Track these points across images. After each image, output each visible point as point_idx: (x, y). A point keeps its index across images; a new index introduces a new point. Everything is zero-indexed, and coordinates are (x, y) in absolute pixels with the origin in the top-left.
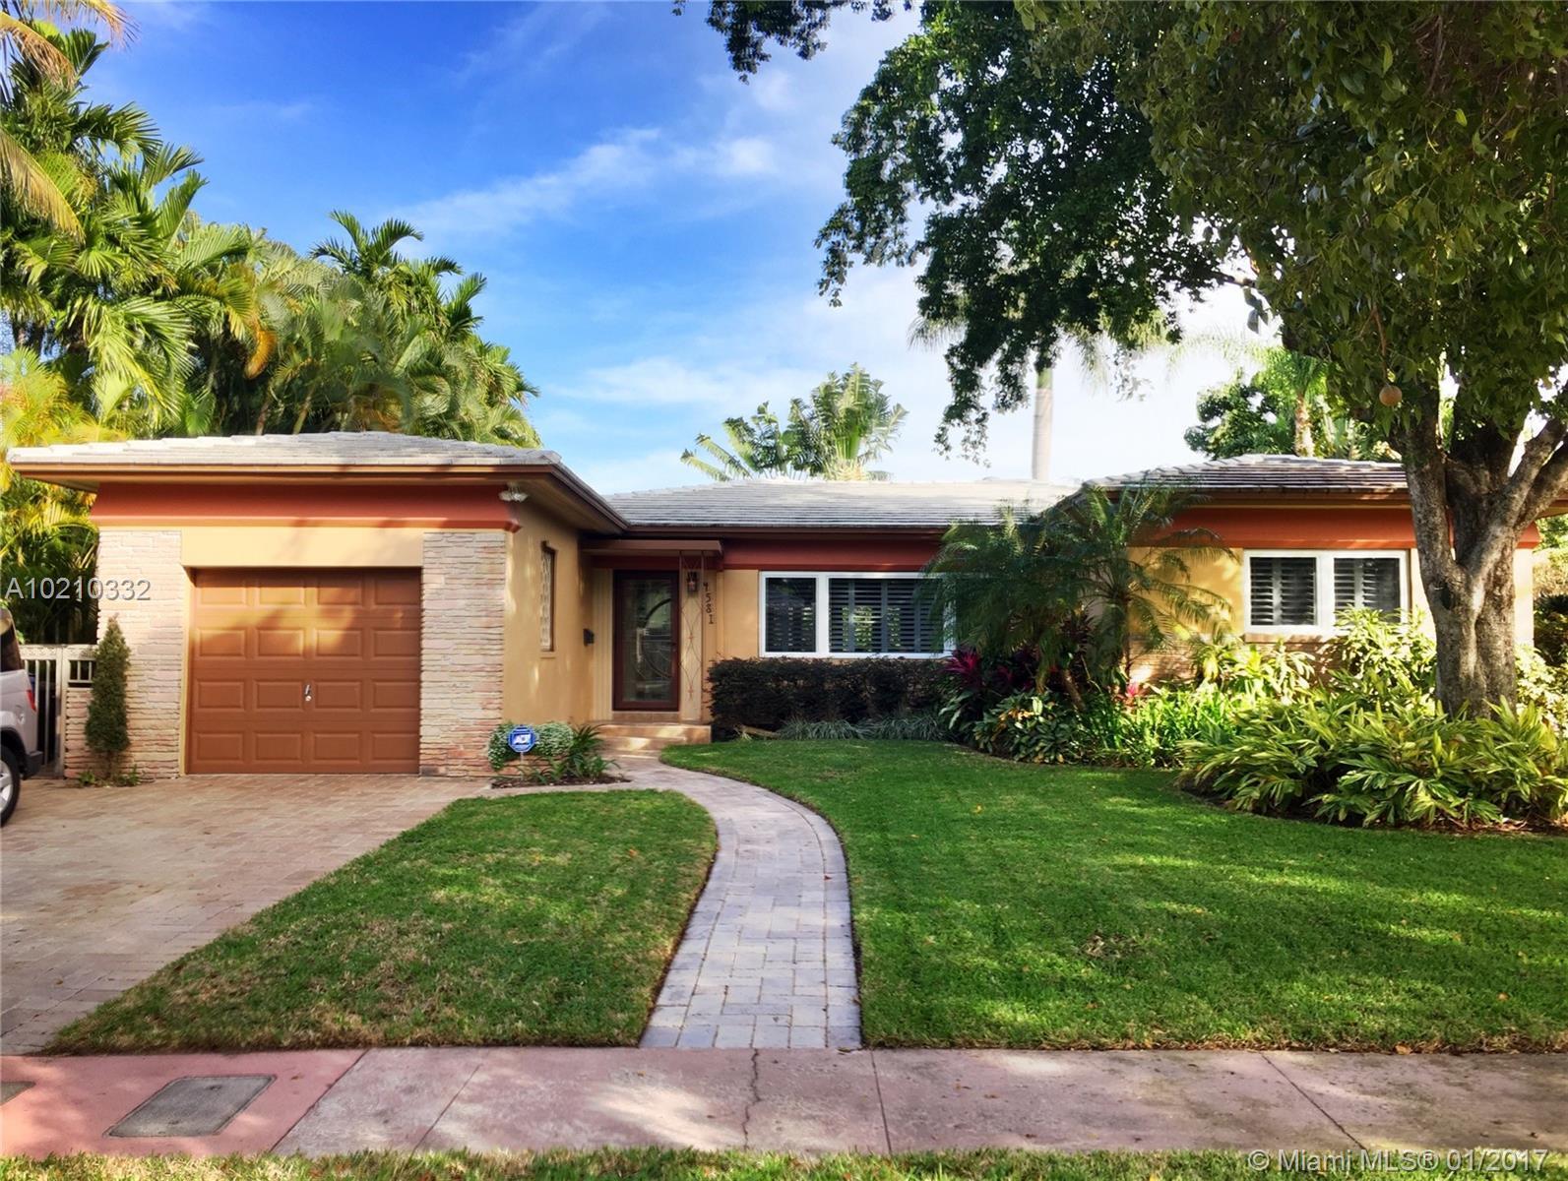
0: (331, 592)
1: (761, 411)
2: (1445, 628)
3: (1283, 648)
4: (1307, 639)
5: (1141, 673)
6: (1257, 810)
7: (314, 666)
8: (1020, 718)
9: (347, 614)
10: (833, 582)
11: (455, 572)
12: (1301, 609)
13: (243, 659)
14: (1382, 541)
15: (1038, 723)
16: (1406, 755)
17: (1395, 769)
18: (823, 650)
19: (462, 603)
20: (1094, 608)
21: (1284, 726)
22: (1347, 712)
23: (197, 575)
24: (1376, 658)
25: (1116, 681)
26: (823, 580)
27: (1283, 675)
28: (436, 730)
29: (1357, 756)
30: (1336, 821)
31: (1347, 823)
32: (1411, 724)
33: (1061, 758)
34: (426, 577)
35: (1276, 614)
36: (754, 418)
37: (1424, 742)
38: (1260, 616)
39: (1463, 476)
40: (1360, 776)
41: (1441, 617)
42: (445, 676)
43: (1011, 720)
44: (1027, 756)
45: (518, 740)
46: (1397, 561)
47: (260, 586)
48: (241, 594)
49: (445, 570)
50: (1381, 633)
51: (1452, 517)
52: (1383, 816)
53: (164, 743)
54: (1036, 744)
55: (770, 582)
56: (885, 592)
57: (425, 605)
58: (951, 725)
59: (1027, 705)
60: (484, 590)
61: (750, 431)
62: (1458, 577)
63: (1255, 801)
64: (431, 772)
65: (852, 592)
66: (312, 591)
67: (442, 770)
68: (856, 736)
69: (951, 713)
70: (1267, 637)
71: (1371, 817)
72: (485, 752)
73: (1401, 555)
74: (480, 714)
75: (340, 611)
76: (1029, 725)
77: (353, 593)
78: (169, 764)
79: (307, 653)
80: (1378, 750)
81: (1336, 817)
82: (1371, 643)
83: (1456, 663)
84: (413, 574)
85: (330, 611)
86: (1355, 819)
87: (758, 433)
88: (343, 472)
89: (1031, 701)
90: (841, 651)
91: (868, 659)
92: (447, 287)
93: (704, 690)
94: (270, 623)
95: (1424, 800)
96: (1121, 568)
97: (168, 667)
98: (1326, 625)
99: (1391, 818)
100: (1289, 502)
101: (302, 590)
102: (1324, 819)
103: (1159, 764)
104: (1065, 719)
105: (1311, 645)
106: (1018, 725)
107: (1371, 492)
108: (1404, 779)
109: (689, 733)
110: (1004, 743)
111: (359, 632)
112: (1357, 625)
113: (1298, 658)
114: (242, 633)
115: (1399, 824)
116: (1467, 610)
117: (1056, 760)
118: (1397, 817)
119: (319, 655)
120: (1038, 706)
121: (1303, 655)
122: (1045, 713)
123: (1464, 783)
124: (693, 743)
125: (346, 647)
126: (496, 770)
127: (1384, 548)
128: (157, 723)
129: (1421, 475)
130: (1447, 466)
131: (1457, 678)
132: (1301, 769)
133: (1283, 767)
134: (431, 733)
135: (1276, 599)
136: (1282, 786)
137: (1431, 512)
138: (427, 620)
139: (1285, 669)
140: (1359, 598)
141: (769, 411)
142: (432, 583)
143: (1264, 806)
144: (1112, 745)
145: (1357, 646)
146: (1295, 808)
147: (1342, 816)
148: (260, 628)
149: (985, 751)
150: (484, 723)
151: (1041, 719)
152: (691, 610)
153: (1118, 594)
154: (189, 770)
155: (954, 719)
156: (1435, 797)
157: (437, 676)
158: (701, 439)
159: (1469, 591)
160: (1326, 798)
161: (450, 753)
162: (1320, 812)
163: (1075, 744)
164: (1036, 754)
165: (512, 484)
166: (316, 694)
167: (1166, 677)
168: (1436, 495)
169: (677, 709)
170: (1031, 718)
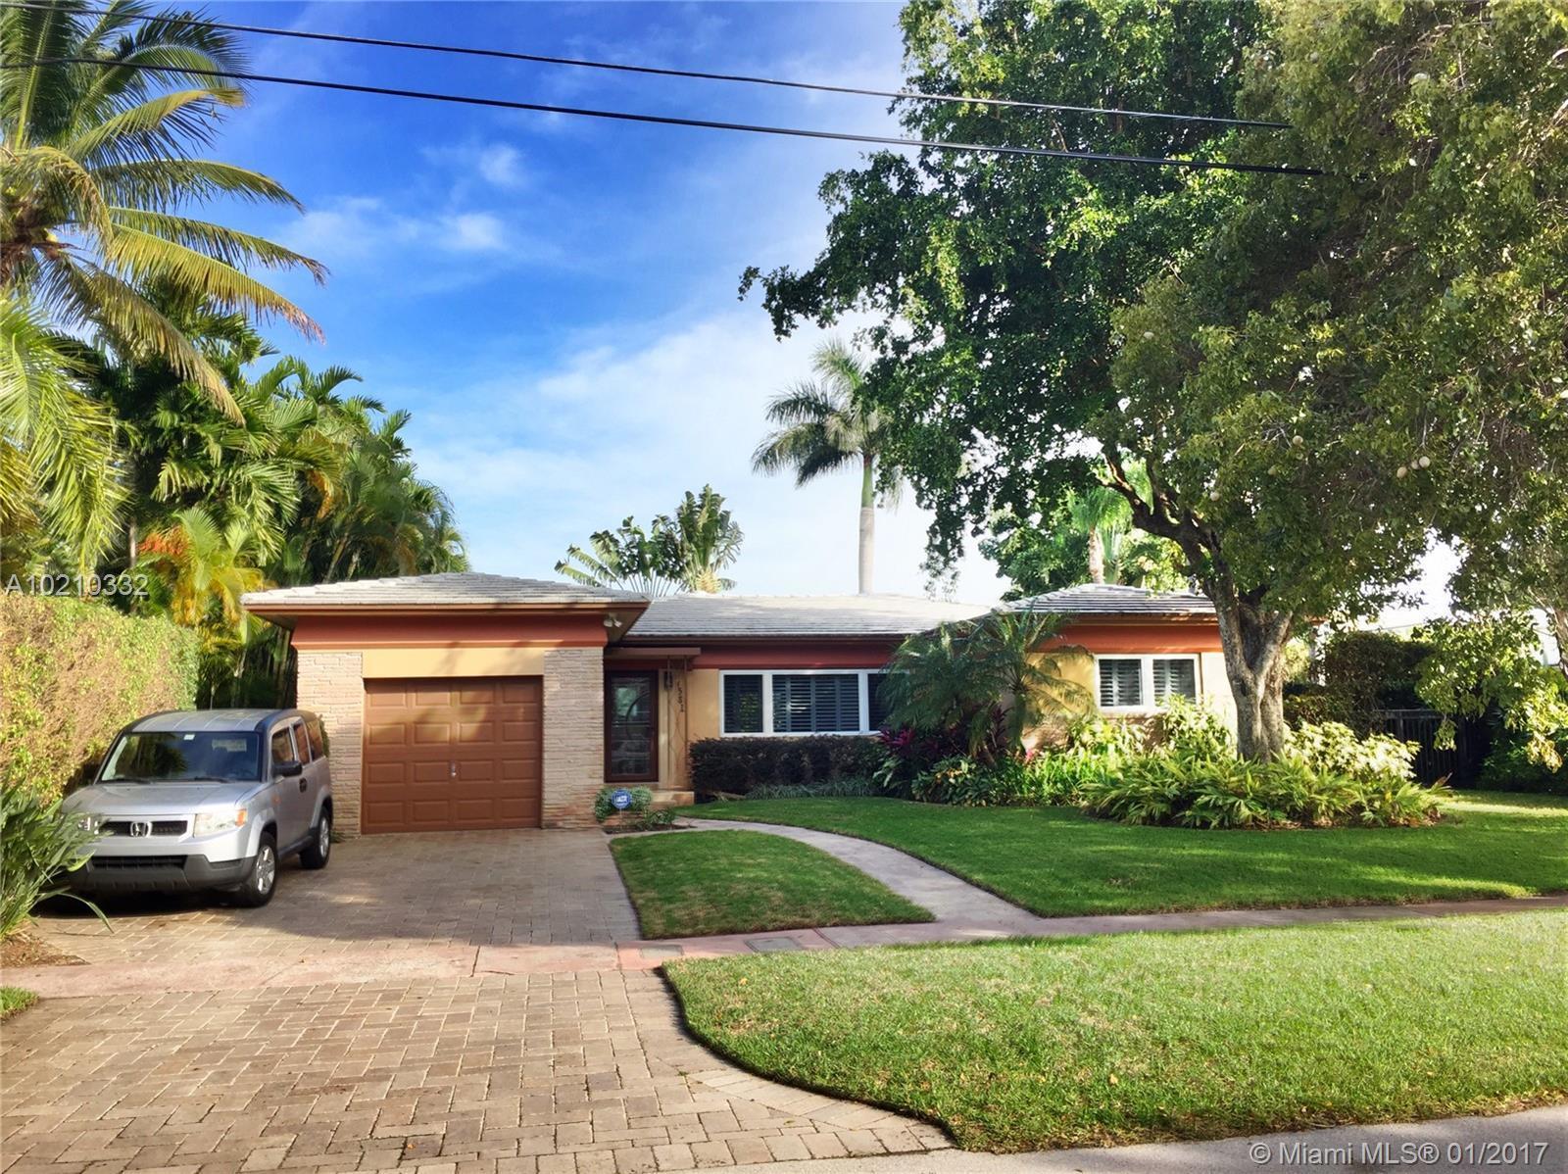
0: (468, 695)
1: (626, 523)
2: (1242, 708)
3: (1125, 722)
4: (1137, 716)
5: (1030, 741)
6: (1144, 824)
7: (455, 751)
8: (952, 774)
9: (481, 713)
10: (776, 678)
11: (567, 679)
12: (1132, 696)
13: (403, 746)
14: (1183, 647)
15: (966, 779)
16: (1230, 786)
17: (1225, 794)
18: (768, 731)
19: (573, 701)
20: (1004, 699)
21: (1152, 771)
22: (1190, 762)
23: (372, 685)
24: (1185, 728)
25: (1019, 747)
26: (767, 676)
27: (1127, 741)
28: (556, 795)
29: (1203, 787)
30: (1195, 827)
31: (1201, 827)
32: (1232, 767)
33: (984, 802)
34: (546, 684)
35: (1116, 699)
36: (619, 531)
37: (1242, 777)
38: (1106, 700)
39: (1249, 613)
40: (1207, 799)
41: (1240, 700)
42: (562, 755)
43: (947, 777)
44: (959, 803)
45: (619, 800)
46: (1192, 661)
47: (416, 691)
48: (401, 697)
49: (560, 678)
50: (1187, 710)
51: (1244, 638)
52: (1221, 823)
53: (348, 811)
54: (966, 793)
55: (727, 677)
56: (813, 685)
57: (546, 703)
58: (885, 784)
59: (957, 766)
60: (590, 691)
61: (616, 542)
62: (1249, 676)
63: (1143, 818)
64: (552, 826)
65: (788, 686)
66: (457, 694)
67: (560, 824)
68: (809, 795)
69: (884, 776)
70: (1111, 714)
71: (1214, 823)
72: (592, 809)
73: (1195, 657)
74: (589, 782)
75: (476, 709)
76: (960, 780)
77: (487, 695)
78: (351, 827)
79: (452, 741)
80: (1214, 783)
81: (1195, 823)
82: (1181, 717)
83: (1250, 730)
84: (537, 681)
85: (468, 711)
86: (1205, 824)
87: (622, 544)
88: (497, 608)
89: (960, 764)
90: (785, 731)
91: (812, 736)
92: (376, 423)
93: (687, 764)
94: (422, 720)
95: (1245, 812)
96: (1020, 667)
97: (351, 753)
98: (1148, 706)
99: (1226, 823)
100: (1128, 622)
101: (448, 694)
102: (1187, 826)
103: (1054, 803)
104: (984, 774)
105: (1140, 720)
106: (952, 781)
107: (1178, 615)
108: (1231, 800)
109: (676, 797)
110: (938, 793)
111: (492, 726)
112: (1171, 705)
113: (1135, 728)
114: (403, 726)
115: (1232, 826)
116: (1256, 697)
117: (980, 804)
118: (1230, 823)
119: (461, 741)
120: (965, 766)
121: (1137, 726)
122: (970, 771)
123: (1265, 800)
124: (681, 804)
125: (481, 736)
126: (600, 822)
127: (1184, 652)
128: (344, 796)
129: (1226, 613)
130: (1240, 607)
131: (1251, 739)
132: (1170, 796)
133: (1159, 797)
134: (554, 795)
135: (1116, 688)
136: (1159, 808)
137: (1233, 636)
138: (547, 715)
139: (1128, 736)
140: (1168, 688)
141: (634, 524)
142: (551, 687)
143: (1149, 820)
144: (1022, 792)
145: (1173, 720)
146: (1166, 821)
147: (1198, 823)
148: (416, 723)
149: (921, 800)
150: (589, 789)
151: (968, 776)
152: (666, 702)
153: (1019, 688)
154: (364, 831)
155: (887, 779)
156: (1250, 809)
157: (555, 755)
158: (572, 550)
159: (1256, 684)
160: (1188, 813)
161: (566, 811)
162: (1184, 822)
163: (993, 792)
164: (966, 801)
165: (611, 615)
166: (458, 771)
167: (1047, 744)
168: (1235, 625)
169: (656, 779)
170: (961, 775)
